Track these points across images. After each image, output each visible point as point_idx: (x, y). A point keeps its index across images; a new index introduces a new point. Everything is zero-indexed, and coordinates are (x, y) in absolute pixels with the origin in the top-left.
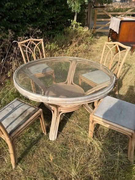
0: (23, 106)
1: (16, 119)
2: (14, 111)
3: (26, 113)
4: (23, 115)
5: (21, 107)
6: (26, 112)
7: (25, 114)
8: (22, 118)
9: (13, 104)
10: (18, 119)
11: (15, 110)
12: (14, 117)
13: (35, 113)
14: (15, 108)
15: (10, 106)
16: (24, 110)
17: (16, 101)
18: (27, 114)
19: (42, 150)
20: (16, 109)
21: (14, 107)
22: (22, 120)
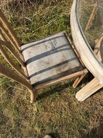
0: (67, 51)
1: (50, 68)
2: (53, 53)
3: (65, 66)
4: (60, 67)
5: (63, 51)
6: (66, 64)
7: (64, 68)
8: (57, 71)
9: (57, 39)
10: (51, 70)
11: (55, 52)
12: (48, 63)
13: (76, 72)
14: (56, 49)
15: (52, 41)
16: (65, 60)
17: (62, 36)
18: (66, 69)
19: (63, 103)
20: (57, 52)
21: (56, 47)
22: (57, 74)
